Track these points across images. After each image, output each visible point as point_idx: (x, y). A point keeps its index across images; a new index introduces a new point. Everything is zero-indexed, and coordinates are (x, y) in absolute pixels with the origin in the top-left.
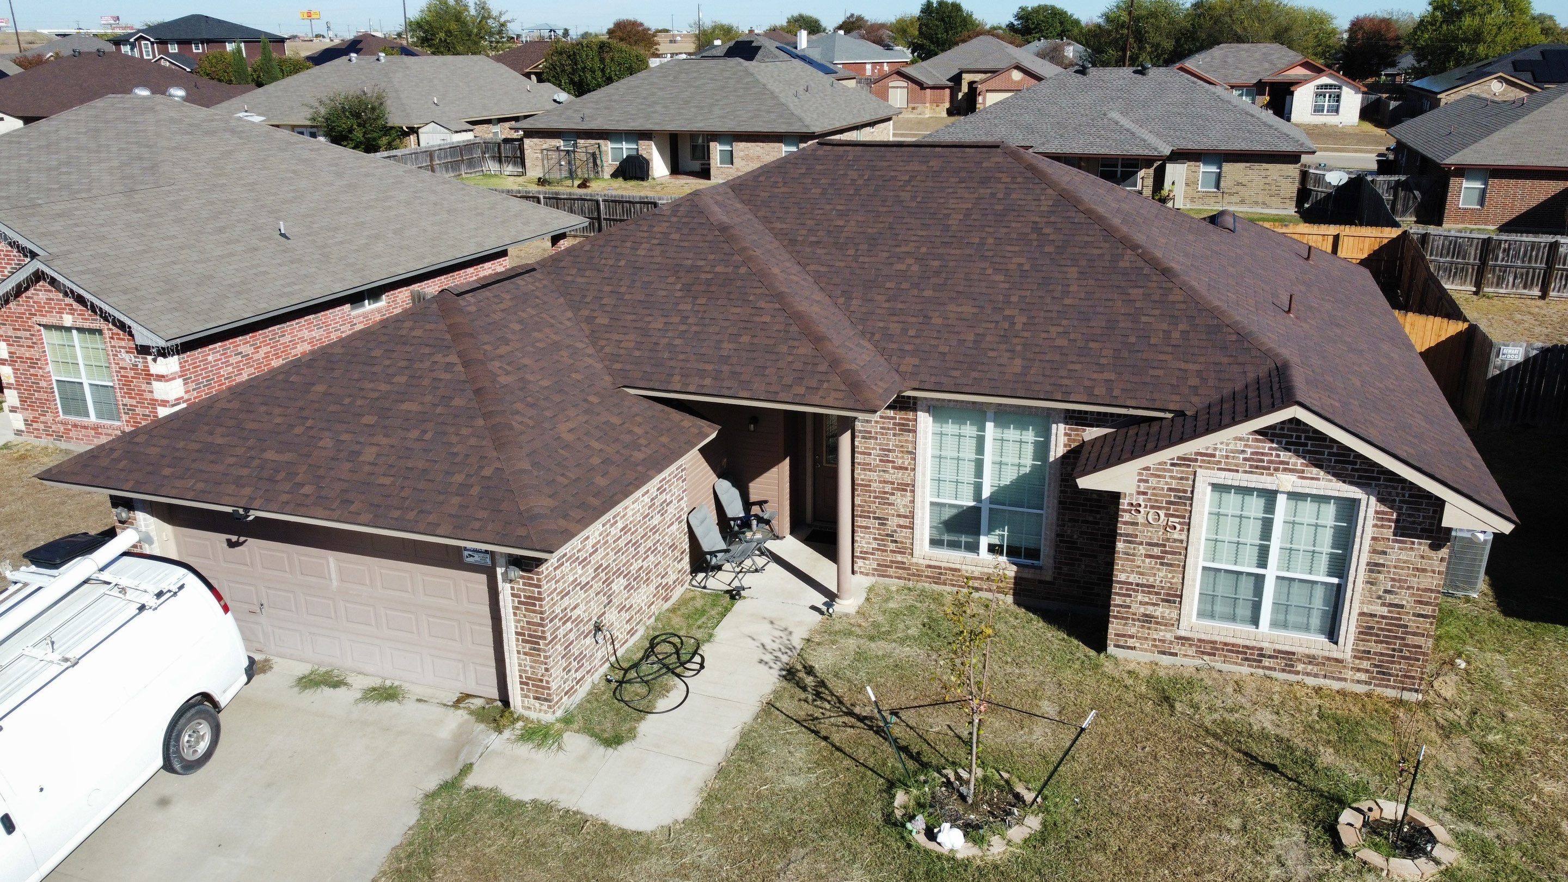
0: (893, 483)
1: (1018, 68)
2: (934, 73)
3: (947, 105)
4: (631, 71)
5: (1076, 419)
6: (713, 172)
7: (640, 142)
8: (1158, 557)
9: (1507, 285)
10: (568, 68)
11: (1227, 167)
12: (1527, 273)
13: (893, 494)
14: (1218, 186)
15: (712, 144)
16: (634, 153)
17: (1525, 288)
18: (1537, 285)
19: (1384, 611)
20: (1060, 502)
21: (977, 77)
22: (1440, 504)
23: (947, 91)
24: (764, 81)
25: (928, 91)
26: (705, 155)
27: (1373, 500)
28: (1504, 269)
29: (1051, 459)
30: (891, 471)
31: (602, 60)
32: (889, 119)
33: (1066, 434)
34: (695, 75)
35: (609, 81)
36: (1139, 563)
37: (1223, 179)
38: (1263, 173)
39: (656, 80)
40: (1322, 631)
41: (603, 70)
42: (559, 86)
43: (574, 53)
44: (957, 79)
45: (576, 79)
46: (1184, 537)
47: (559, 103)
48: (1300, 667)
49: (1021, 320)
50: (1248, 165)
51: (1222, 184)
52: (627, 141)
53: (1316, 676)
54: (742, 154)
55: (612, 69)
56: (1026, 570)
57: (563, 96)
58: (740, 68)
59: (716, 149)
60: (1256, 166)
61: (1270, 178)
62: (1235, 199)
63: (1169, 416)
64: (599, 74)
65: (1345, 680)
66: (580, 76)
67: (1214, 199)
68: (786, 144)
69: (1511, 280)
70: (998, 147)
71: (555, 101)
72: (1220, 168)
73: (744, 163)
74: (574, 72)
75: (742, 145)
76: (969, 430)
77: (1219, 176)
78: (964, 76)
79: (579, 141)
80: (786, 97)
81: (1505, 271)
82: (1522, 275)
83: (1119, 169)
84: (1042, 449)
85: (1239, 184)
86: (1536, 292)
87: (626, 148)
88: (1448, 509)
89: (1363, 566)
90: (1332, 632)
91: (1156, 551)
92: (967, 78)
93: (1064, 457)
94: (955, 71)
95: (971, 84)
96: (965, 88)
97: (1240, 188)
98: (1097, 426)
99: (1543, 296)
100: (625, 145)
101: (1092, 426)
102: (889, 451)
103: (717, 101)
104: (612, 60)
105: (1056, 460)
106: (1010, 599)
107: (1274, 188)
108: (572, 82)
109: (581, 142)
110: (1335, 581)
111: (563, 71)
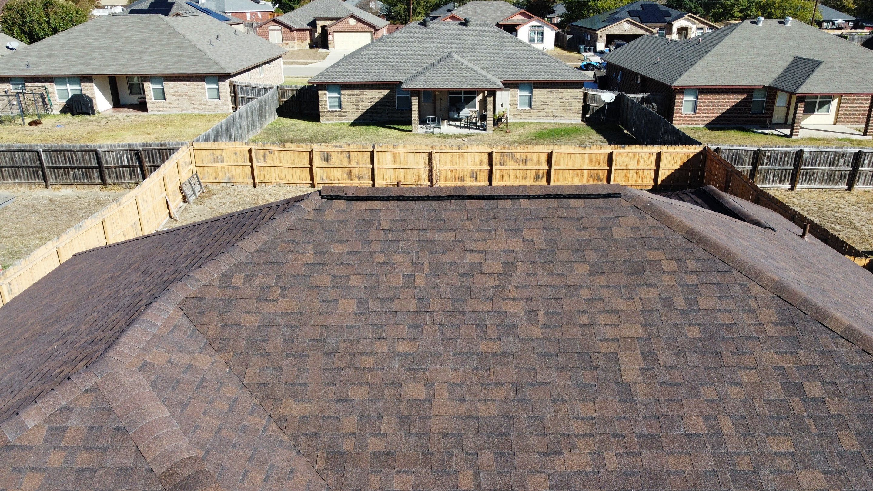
1: (353, 17)
2: (298, 20)
3: (309, 41)
4: (73, 23)
6: (149, 106)
7: (82, 84)
9: (769, 182)
10: (18, 22)
11: (536, 92)
12: (782, 172)
14: (530, 105)
15: (146, 84)
16: (78, 93)
17: (780, 183)
18: (788, 180)
21: (327, 23)
23: (308, 32)
24: (182, 32)
25: (295, 32)
26: (142, 91)
28: (767, 171)
31: (47, 15)
32: (280, 57)
34: (124, 28)
35: (55, 31)
37: (533, 100)
38: (560, 95)
39: (91, 33)
41: (48, 22)
42: (12, 35)
43: (22, 10)
44: (313, 24)
45: (27, 29)
47: (12, 49)
50: (550, 90)
51: (533, 104)
52: (71, 83)
54: (172, 91)
55: (56, 22)
57: (15, 43)
58: (163, 22)
59: (150, 88)
60: (555, 90)
61: (564, 99)
62: (542, 114)
64: (45, 25)
66: (29, 27)
67: (528, 115)
68: (207, 83)
69: (771, 178)
71: (8, 48)
72: (531, 92)
73: (174, 98)
74: (24, 24)
75: (171, 84)
77: (531, 98)
78: (318, 22)
79: (26, 84)
80: (202, 45)
81: (768, 172)
82: (779, 174)
83: (463, 96)
85: (544, 103)
86: (787, 185)
87: (71, 90)
92: (320, 24)
94: (312, 19)
95: (323, 27)
96: (319, 30)
97: (545, 106)
99: (792, 188)
100: (69, 87)
103: (146, 49)
104: (56, 14)
107: (567, 105)
108: (23, 32)
109: (29, 85)
111: (14, 23)
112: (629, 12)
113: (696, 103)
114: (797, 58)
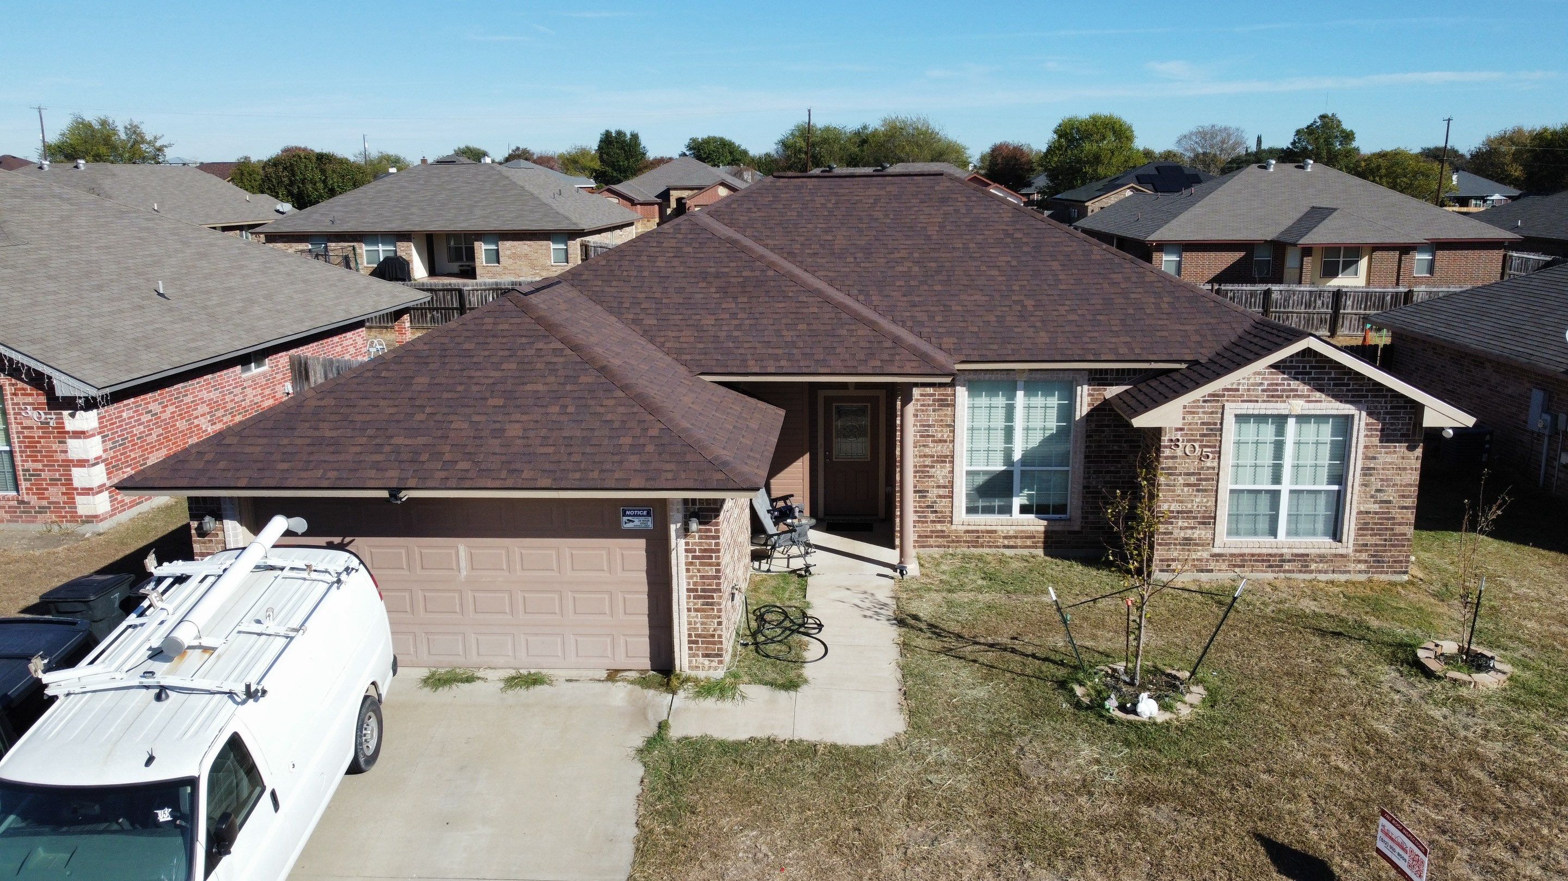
0: (932, 456)
1: (723, 184)
2: (642, 190)
3: (657, 220)
4: (356, 185)
5: (1099, 378)
6: (478, 271)
7: (398, 244)
8: (1195, 485)
10: (286, 180)
13: (933, 467)
15: (477, 244)
16: (392, 254)
19: (1375, 508)
20: (1086, 457)
21: (685, 194)
22: (1418, 408)
23: (656, 207)
24: (520, 183)
25: (639, 206)
26: (471, 255)
27: (1364, 414)
29: (1077, 418)
30: (931, 445)
31: (323, 172)
32: (631, 224)
33: (1089, 395)
34: (447, 178)
35: (332, 193)
36: (1179, 492)
39: (405, 184)
40: (1325, 534)
41: (324, 182)
42: (277, 197)
43: (291, 165)
44: (665, 196)
45: (295, 191)
46: (1215, 464)
47: (283, 213)
48: (1313, 566)
49: (1029, 303)
52: (384, 243)
53: (1326, 572)
54: (508, 252)
55: (334, 180)
56: (1058, 523)
57: (287, 207)
58: (494, 172)
59: (481, 249)
63: (1184, 366)
64: (320, 186)
65: (1349, 572)
66: (299, 187)
68: (554, 242)
70: (942, 175)
71: (278, 211)
73: (511, 261)
74: (292, 183)
75: (508, 244)
76: (1000, 401)
78: (672, 192)
79: (329, 244)
80: (546, 197)
84: (1066, 412)
87: (382, 250)
88: (1427, 412)
89: (1358, 471)
90: (1336, 534)
91: (1193, 479)
92: (675, 195)
93: (1088, 415)
94: (662, 189)
95: (679, 200)
96: (673, 204)
98: (1117, 385)
100: (381, 247)
101: (1112, 385)
102: (929, 426)
103: (476, 202)
104: (334, 172)
105: (1082, 418)
106: (1040, 552)
108: (290, 194)
109: (332, 245)
110: (1336, 488)
111: (280, 183)
112: (1137, 177)
113: (1179, 263)
114: (1313, 207)
